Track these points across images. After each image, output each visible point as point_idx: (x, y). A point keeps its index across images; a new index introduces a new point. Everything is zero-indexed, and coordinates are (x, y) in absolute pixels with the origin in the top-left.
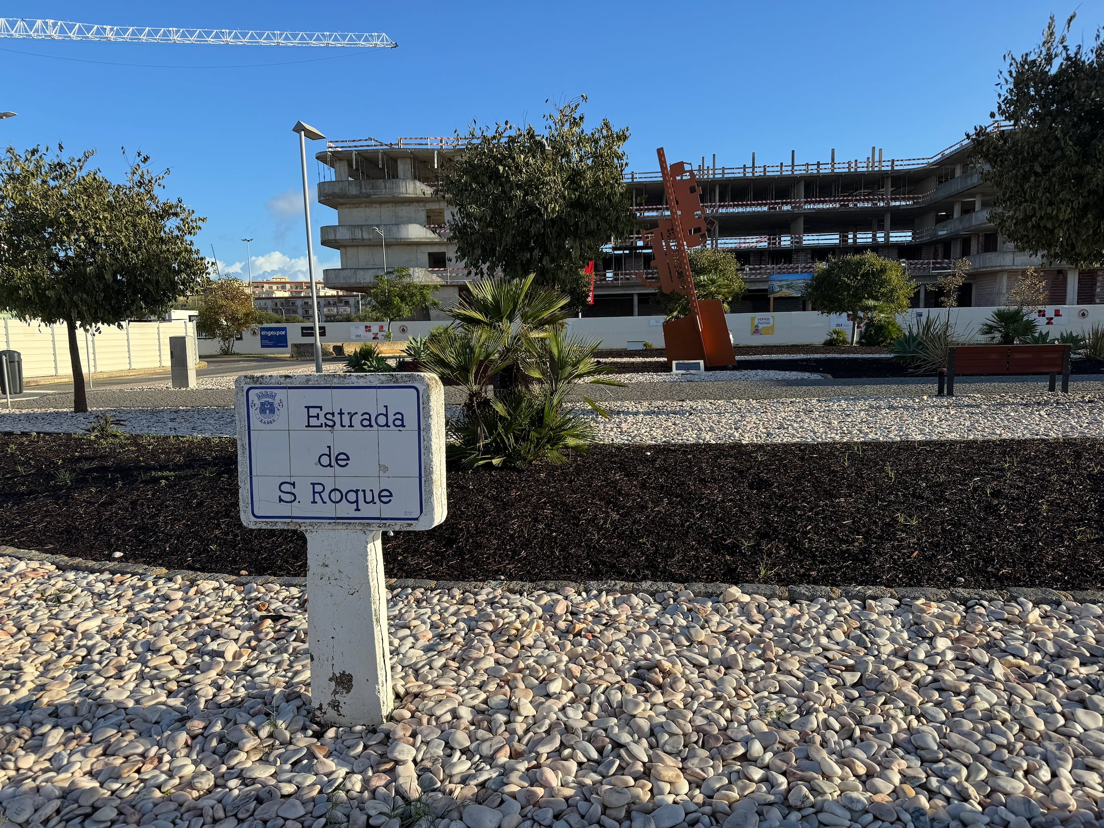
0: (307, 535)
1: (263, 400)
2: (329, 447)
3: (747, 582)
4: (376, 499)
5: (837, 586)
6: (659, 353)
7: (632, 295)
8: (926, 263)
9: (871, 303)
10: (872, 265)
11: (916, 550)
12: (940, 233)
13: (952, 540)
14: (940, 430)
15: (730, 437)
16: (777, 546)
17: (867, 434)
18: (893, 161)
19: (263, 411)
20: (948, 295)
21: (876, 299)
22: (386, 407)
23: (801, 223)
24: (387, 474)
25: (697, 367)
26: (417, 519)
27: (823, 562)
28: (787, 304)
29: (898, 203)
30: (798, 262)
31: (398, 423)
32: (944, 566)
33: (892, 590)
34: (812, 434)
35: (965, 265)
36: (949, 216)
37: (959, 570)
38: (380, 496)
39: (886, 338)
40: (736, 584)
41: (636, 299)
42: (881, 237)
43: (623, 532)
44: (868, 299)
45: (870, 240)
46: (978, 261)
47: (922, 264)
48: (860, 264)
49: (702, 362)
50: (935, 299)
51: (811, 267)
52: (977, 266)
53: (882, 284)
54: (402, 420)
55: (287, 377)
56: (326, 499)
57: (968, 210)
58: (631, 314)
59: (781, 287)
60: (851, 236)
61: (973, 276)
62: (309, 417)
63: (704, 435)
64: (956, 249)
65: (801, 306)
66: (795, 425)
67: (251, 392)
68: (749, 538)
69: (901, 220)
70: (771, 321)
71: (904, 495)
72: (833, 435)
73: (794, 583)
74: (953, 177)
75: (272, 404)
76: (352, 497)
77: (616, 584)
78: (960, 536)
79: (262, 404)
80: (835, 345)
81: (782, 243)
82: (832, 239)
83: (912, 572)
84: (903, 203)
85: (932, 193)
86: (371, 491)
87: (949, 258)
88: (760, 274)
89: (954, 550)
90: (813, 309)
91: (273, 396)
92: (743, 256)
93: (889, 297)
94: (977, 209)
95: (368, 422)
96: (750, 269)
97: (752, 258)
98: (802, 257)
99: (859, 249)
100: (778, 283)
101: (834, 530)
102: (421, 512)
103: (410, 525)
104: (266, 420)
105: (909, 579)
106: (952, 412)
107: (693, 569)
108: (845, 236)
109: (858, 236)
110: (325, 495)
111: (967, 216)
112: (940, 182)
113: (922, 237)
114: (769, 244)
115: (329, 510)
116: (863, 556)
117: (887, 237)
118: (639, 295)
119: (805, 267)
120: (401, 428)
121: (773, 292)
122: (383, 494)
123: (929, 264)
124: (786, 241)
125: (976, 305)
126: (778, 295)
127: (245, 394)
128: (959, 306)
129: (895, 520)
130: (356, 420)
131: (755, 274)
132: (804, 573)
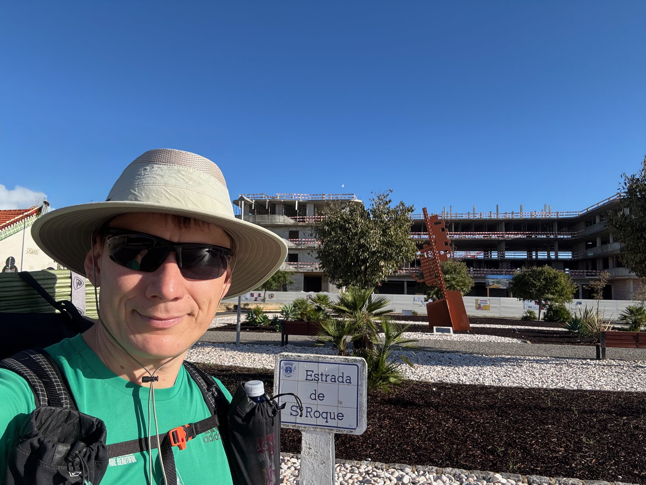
0: (302, 433)
1: (287, 366)
2: (315, 390)
3: (503, 471)
4: (336, 418)
5: (553, 477)
6: (423, 319)
7: (403, 282)
8: (582, 272)
9: (550, 296)
10: (549, 273)
11: (594, 458)
12: (589, 254)
13: (613, 454)
14: (600, 383)
15: (477, 380)
16: (517, 452)
17: (557, 384)
18: (558, 212)
19: (286, 371)
20: (597, 292)
21: (552, 294)
22: (343, 373)
23: (503, 245)
24: (342, 405)
25: (448, 331)
26: (355, 429)
27: (543, 463)
28: (497, 293)
29: (562, 237)
30: (502, 268)
31: (348, 381)
32: (610, 469)
33: (583, 481)
34: (525, 381)
35: (606, 275)
36: (594, 245)
37: (619, 471)
38: (338, 416)
39: (560, 318)
40: (498, 472)
41: (406, 284)
42: (553, 255)
43: (431, 437)
44: (547, 293)
45: (546, 257)
46: (614, 272)
47: (579, 272)
48: (541, 273)
49: (451, 328)
50: (589, 294)
51: (510, 271)
52: (614, 275)
53: (556, 285)
54: (350, 380)
55: (299, 356)
56: (312, 415)
57: (605, 242)
58: (402, 293)
59: (493, 282)
60: (534, 254)
61: (611, 282)
62: (307, 375)
63: (461, 378)
64: (600, 264)
65: (506, 294)
66: (514, 375)
67: (282, 362)
68: (501, 446)
69: (564, 246)
70: (488, 302)
71: (584, 425)
72: (537, 383)
73: (529, 474)
74: (595, 223)
75: (291, 368)
76: (324, 415)
77: (432, 468)
78: (618, 452)
79: (287, 368)
80: (529, 320)
81: (492, 257)
82: (522, 255)
83: (593, 471)
84: (566, 237)
85: (583, 231)
86: (334, 413)
87: (596, 270)
88: (479, 274)
89: (615, 460)
90: (513, 297)
91: (292, 365)
92: (469, 263)
93: (561, 294)
94: (611, 242)
95: (334, 380)
96: (474, 271)
97: (474, 264)
98: (505, 265)
99: (541, 263)
100: (492, 280)
101: (548, 444)
102: (357, 426)
103: (351, 432)
104: (288, 375)
105: (591, 475)
106: (606, 372)
107: (474, 462)
108: (530, 254)
109: (539, 254)
110: (312, 413)
111: (605, 246)
112: (587, 226)
113: (578, 256)
114: (485, 256)
115: (313, 421)
116: (565, 461)
117: (557, 255)
118: (407, 282)
119: (507, 271)
120: (349, 384)
121: (489, 285)
122: (339, 415)
123: (583, 272)
124: (495, 255)
125: (615, 299)
126: (492, 287)
127: (279, 362)
128: (604, 299)
129: (580, 440)
130: (329, 378)
131: (478, 274)
132: (533, 468)
